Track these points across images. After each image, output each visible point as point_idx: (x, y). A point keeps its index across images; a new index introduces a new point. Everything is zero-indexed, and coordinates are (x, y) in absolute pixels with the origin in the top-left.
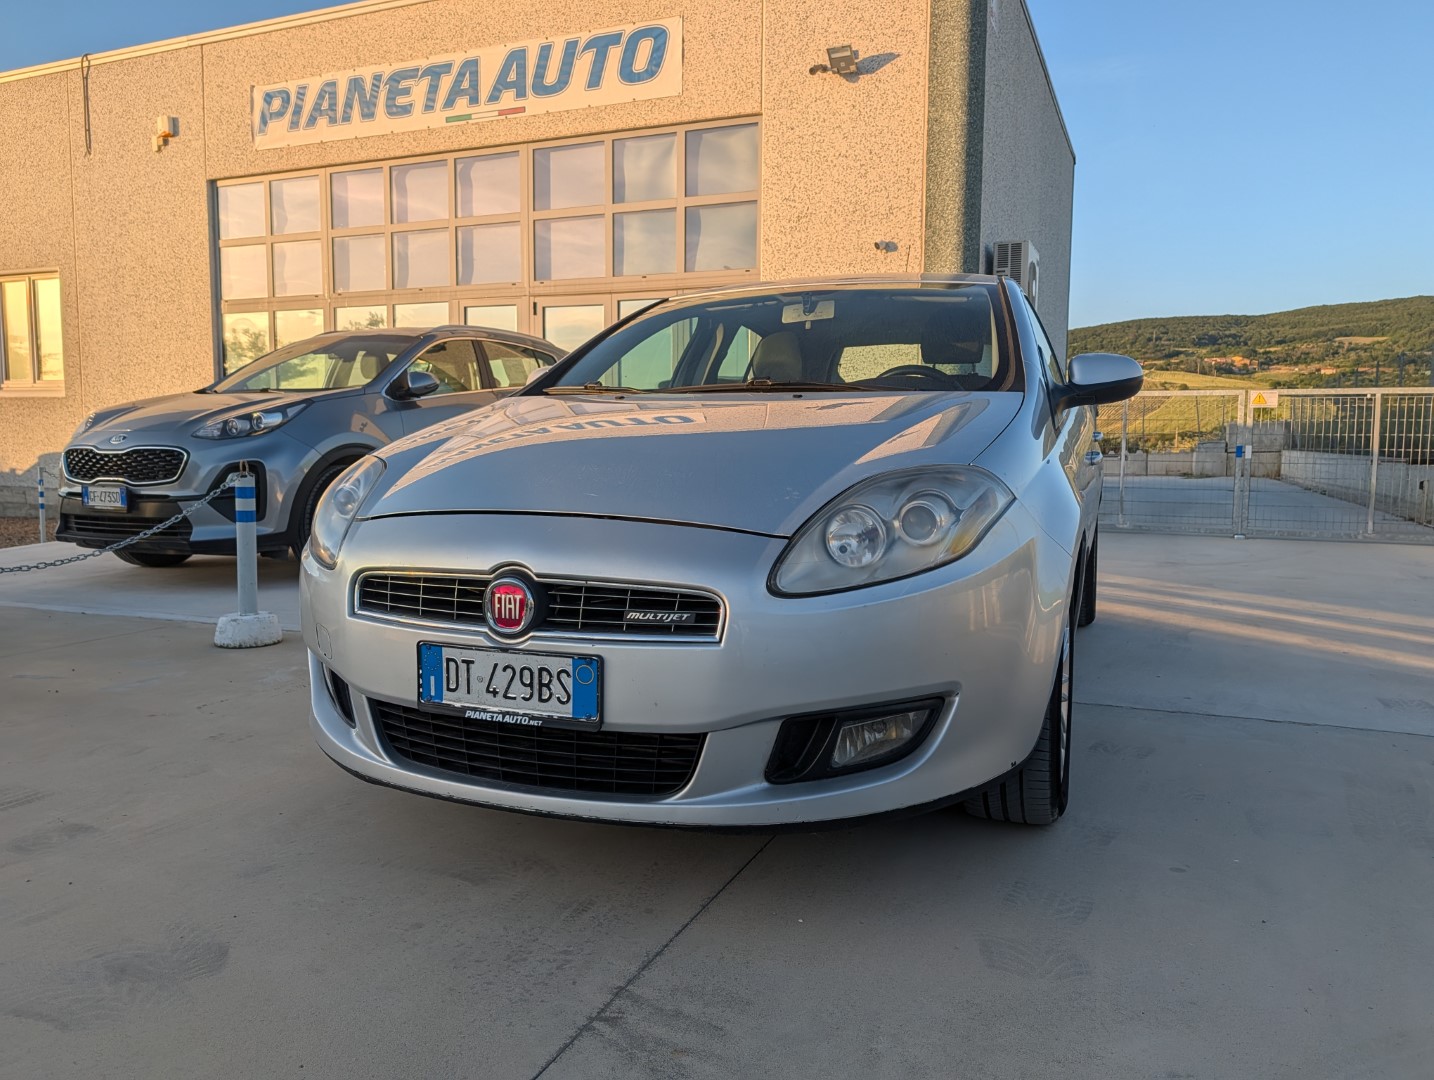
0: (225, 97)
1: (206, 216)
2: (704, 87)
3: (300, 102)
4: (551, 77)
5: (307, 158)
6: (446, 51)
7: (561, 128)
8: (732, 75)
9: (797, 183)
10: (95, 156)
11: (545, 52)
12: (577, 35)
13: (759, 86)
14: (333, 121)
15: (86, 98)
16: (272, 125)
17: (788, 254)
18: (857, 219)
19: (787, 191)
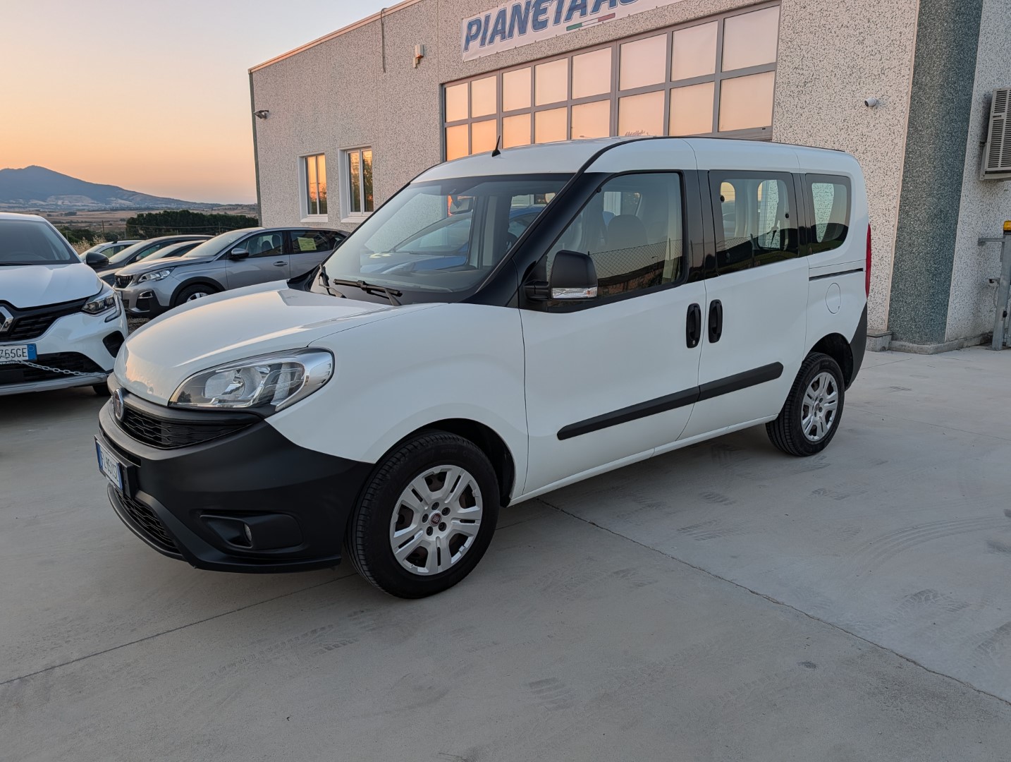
0: (449, 28)
1: (439, 109)
3: (486, 27)
5: (489, 64)
7: (637, 27)
9: (805, 53)
14: (503, 38)
15: (383, 37)
16: (471, 44)
17: (794, 114)
18: (852, 80)
19: (797, 61)
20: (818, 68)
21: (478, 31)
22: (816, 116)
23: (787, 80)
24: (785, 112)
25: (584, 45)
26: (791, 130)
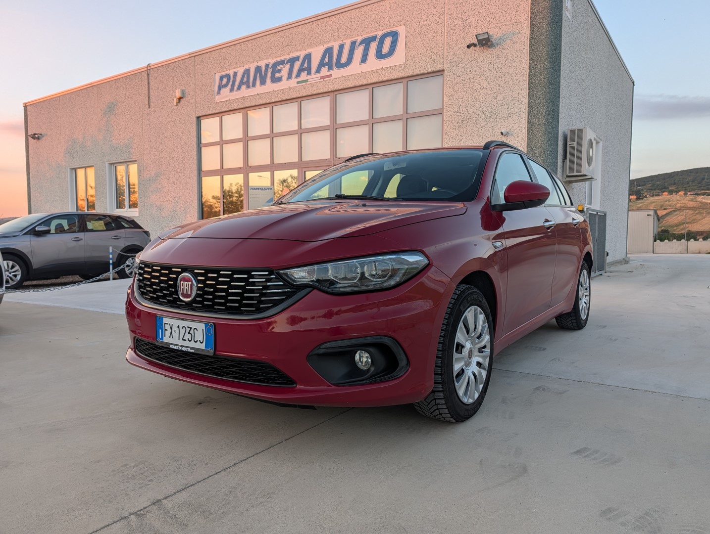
0: (204, 79)
1: (195, 133)
2: (416, 59)
3: (234, 79)
4: (344, 59)
5: (237, 104)
6: (297, 50)
7: (348, 83)
8: (429, 51)
9: (461, 103)
10: (152, 109)
11: (341, 47)
12: (356, 38)
13: (442, 56)
14: (248, 87)
15: (149, 83)
16: (223, 90)
18: (491, 120)
19: (456, 108)
20: (469, 112)
21: (227, 81)
22: (471, 141)
23: (451, 119)
24: (451, 139)
25: (310, 94)
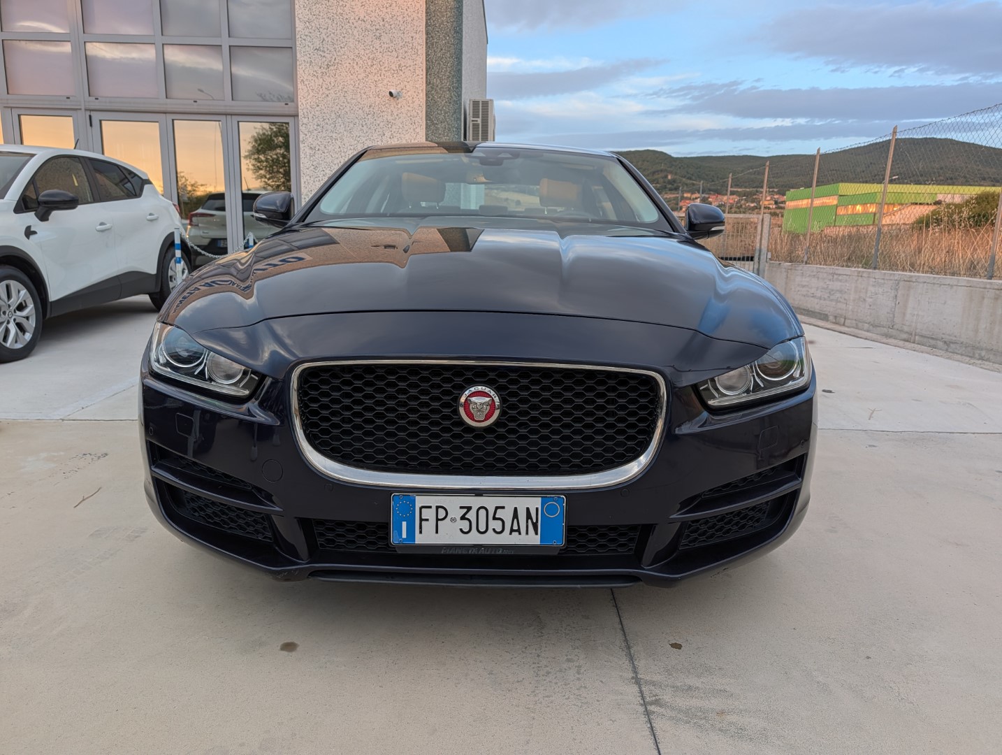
17: (321, 93)
18: (374, 71)
19: (317, 44)
20: (339, 54)
22: (343, 99)
23: (309, 60)
24: (310, 91)
26: (318, 108)
